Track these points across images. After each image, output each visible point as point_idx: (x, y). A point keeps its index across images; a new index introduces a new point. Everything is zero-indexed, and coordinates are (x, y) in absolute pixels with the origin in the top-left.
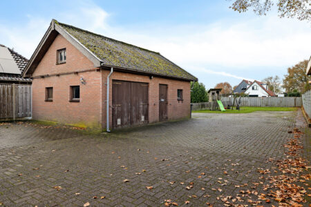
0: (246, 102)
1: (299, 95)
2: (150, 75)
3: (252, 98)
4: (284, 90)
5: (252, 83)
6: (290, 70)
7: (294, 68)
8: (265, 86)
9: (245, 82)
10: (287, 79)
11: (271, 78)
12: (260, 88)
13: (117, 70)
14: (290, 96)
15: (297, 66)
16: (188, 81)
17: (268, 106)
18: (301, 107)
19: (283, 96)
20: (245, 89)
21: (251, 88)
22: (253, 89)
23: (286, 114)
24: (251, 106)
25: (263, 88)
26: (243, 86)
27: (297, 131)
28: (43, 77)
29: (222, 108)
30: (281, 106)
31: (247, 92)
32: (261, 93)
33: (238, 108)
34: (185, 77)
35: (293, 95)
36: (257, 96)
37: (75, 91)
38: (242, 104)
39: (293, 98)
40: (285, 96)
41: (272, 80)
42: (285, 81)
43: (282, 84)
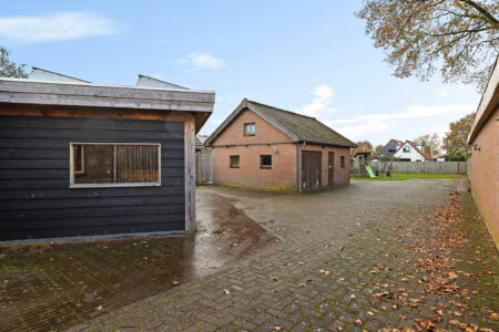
0: (397, 167)
1: (463, 159)
2: (323, 145)
3: (404, 163)
4: (444, 152)
5: (403, 144)
6: (453, 126)
7: (458, 123)
8: (420, 148)
9: (394, 142)
10: (449, 137)
11: (427, 137)
12: (413, 150)
13: (308, 143)
14: (452, 160)
15: (462, 120)
16: (348, 148)
17: (424, 172)
18: (465, 174)
19: (443, 160)
20: (394, 151)
21: (402, 150)
22: (404, 150)
23: (447, 181)
24: (402, 173)
25: (418, 150)
26: (391, 148)
27: (457, 193)
28: (227, 146)
29: (372, 175)
30: (440, 172)
31: (397, 155)
32: (414, 156)
33: (388, 175)
34: (344, 144)
35: (456, 160)
36: (409, 160)
37: (266, 160)
38: (394, 169)
39: (455, 163)
40: (447, 160)
41: (429, 140)
42: (446, 140)
43: (442, 144)
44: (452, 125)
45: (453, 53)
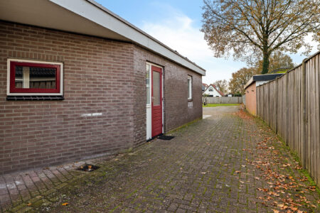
1: (240, 95)
4: (230, 91)
5: (208, 86)
7: (236, 73)
8: (217, 88)
10: (232, 82)
11: (220, 81)
12: (214, 90)
14: (235, 96)
17: (222, 103)
18: (242, 103)
19: (231, 96)
20: (204, 91)
21: (208, 90)
24: (211, 103)
25: (217, 90)
30: (230, 103)
31: (205, 93)
32: (215, 93)
35: (237, 96)
36: (212, 96)
38: (207, 101)
39: (237, 98)
40: (233, 96)
41: (222, 83)
42: (230, 84)
43: (228, 86)
44: (233, 74)
45: (237, 48)
